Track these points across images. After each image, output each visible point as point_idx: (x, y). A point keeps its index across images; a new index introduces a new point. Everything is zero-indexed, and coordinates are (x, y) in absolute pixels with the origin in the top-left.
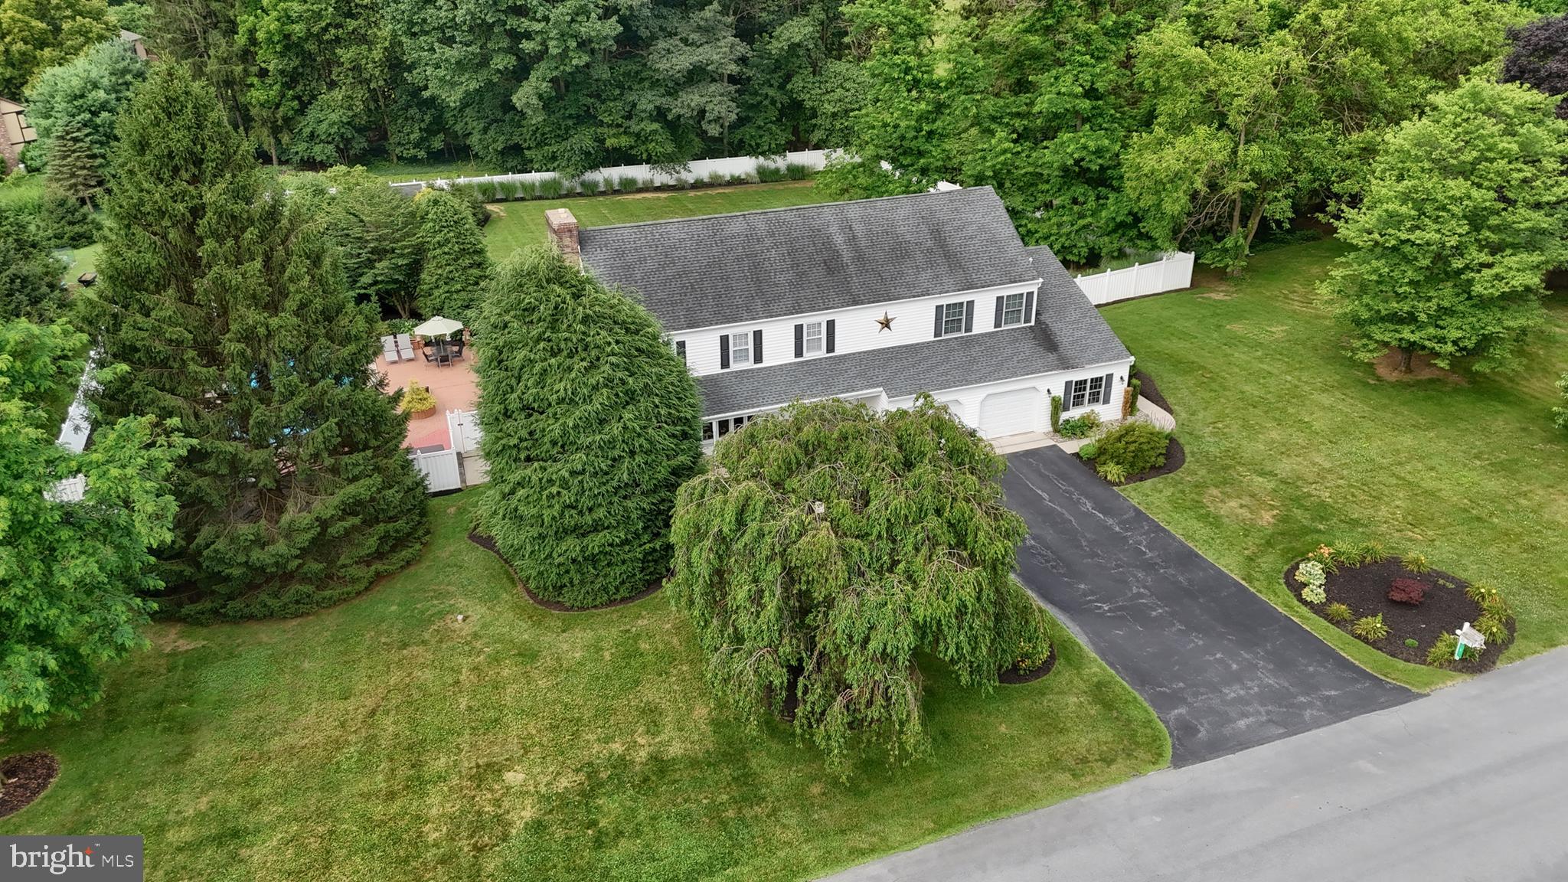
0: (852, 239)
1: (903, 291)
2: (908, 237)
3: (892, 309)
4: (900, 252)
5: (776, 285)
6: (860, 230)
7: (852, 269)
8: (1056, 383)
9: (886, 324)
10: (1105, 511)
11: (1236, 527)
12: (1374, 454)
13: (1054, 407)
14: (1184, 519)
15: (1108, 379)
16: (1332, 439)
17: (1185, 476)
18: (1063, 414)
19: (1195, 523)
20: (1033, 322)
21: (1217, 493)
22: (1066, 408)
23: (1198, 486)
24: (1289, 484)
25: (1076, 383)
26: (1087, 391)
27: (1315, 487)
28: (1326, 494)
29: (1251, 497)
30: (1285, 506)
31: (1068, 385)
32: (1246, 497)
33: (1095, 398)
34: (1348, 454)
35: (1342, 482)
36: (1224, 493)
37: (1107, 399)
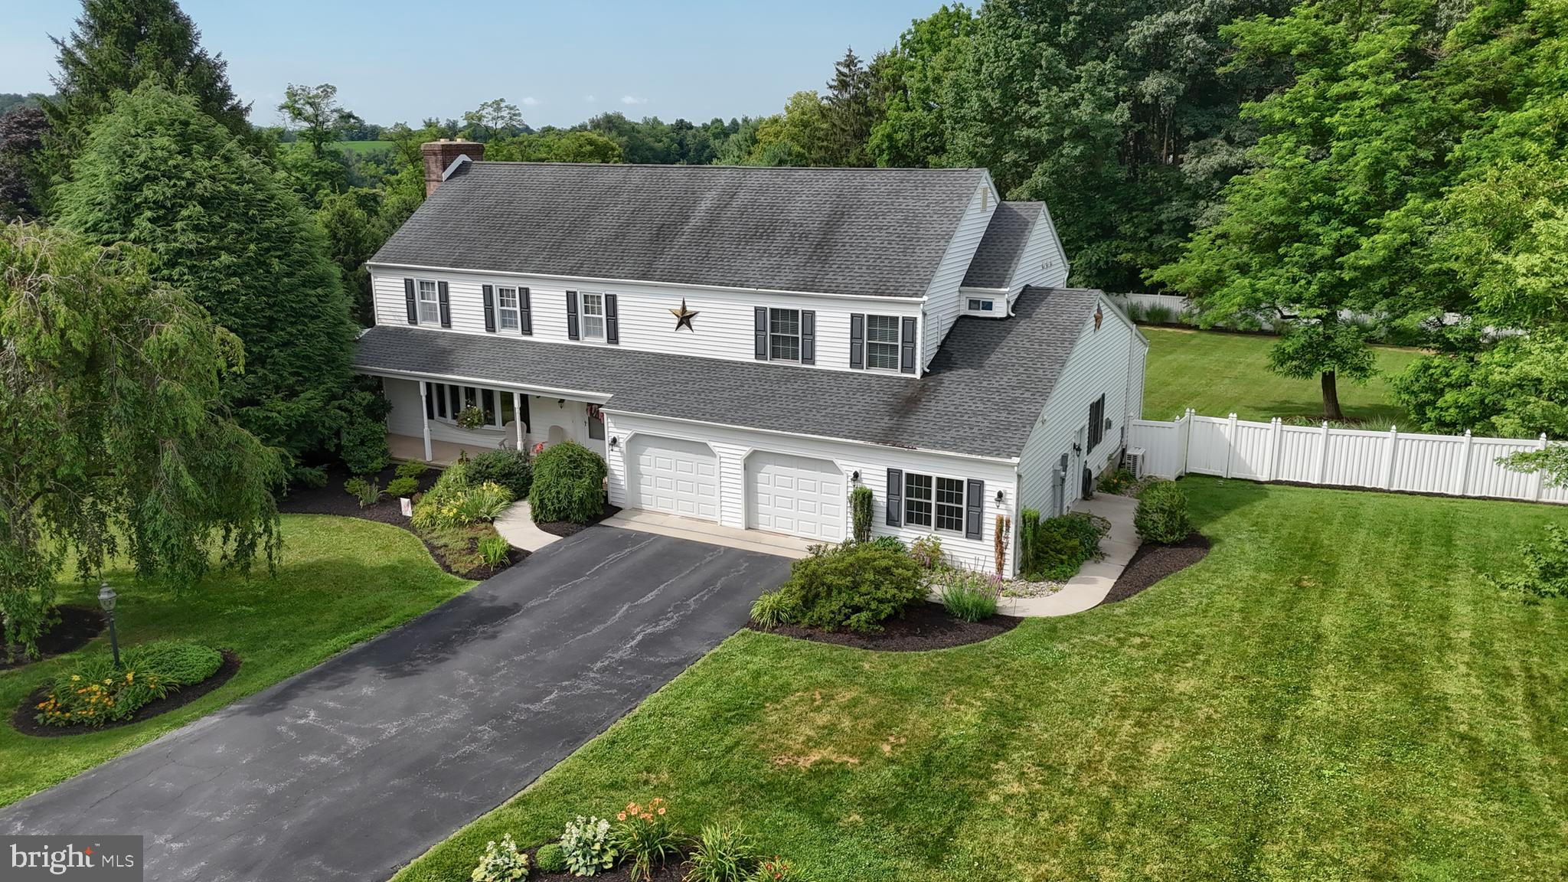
0: (720, 208)
4: (764, 230)
8: (876, 467)
9: (687, 319)
10: (649, 644)
11: (728, 741)
12: (1313, 789)
13: (863, 502)
14: (704, 696)
15: (977, 487)
16: (1284, 733)
17: (873, 662)
18: (881, 529)
19: (699, 708)
20: (918, 375)
21: (845, 696)
22: (892, 521)
23: (850, 676)
24: (998, 747)
25: (909, 475)
26: (933, 501)
27: (1032, 772)
28: (1015, 788)
29: (879, 725)
30: (891, 761)
31: (893, 475)
32: (869, 723)
33: (949, 520)
34: (1250, 765)
35: (1104, 791)
36: (855, 702)
37: (975, 533)
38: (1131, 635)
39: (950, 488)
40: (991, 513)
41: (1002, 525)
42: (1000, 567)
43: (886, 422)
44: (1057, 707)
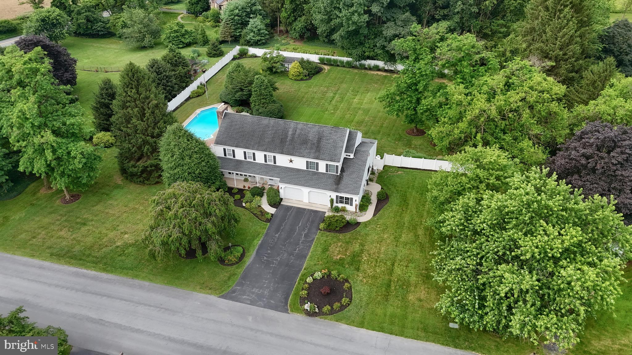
0: (294, 134)
1: (297, 154)
2: (310, 138)
3: (293, 158)
4: (305, 142)
5: (265, 141)
6: (298, 131)
7: (288, 143)
8: (334, 195)
9: (291, 161)
10: (306, 236)
11: (327, 255)
12: (401, 254)
13: (332, 201)
14: (320, 247)
15: (352, 199)
16: (398, 245)
17: (341, 236)
18: (335, 204)
19: (320, 249)
20: (339, 174)
21: (339, 244)
22: (337, 202)
23: (339, 240)
24: (362, 251)
25: (340, 197)
26: (344, 200)
27: (367, 255)
28: (365, 258)
29: (346, 250)
30: (349, 256)
31: (337, 196)
32: (344, 249)
33: (347, 203)
34: (394, 251)
35: (376, 258)
36: (341, 245)
37: (351, 205)
38: (377, 225)
39: (347, 199)
40: (354, 203)
41: (356, 206)
42: (356, 210)
43: (335, 186)
44: (369, 243)
